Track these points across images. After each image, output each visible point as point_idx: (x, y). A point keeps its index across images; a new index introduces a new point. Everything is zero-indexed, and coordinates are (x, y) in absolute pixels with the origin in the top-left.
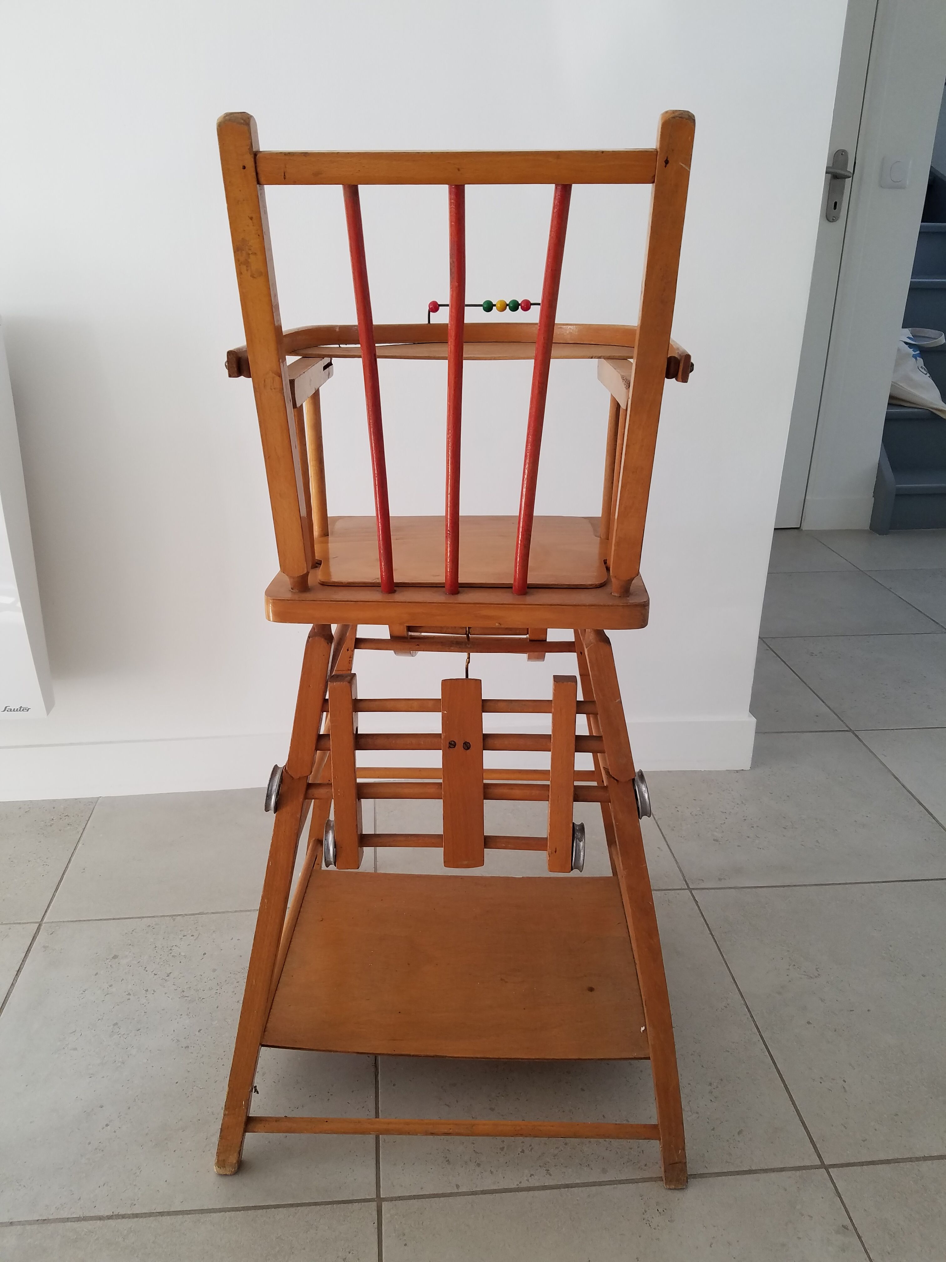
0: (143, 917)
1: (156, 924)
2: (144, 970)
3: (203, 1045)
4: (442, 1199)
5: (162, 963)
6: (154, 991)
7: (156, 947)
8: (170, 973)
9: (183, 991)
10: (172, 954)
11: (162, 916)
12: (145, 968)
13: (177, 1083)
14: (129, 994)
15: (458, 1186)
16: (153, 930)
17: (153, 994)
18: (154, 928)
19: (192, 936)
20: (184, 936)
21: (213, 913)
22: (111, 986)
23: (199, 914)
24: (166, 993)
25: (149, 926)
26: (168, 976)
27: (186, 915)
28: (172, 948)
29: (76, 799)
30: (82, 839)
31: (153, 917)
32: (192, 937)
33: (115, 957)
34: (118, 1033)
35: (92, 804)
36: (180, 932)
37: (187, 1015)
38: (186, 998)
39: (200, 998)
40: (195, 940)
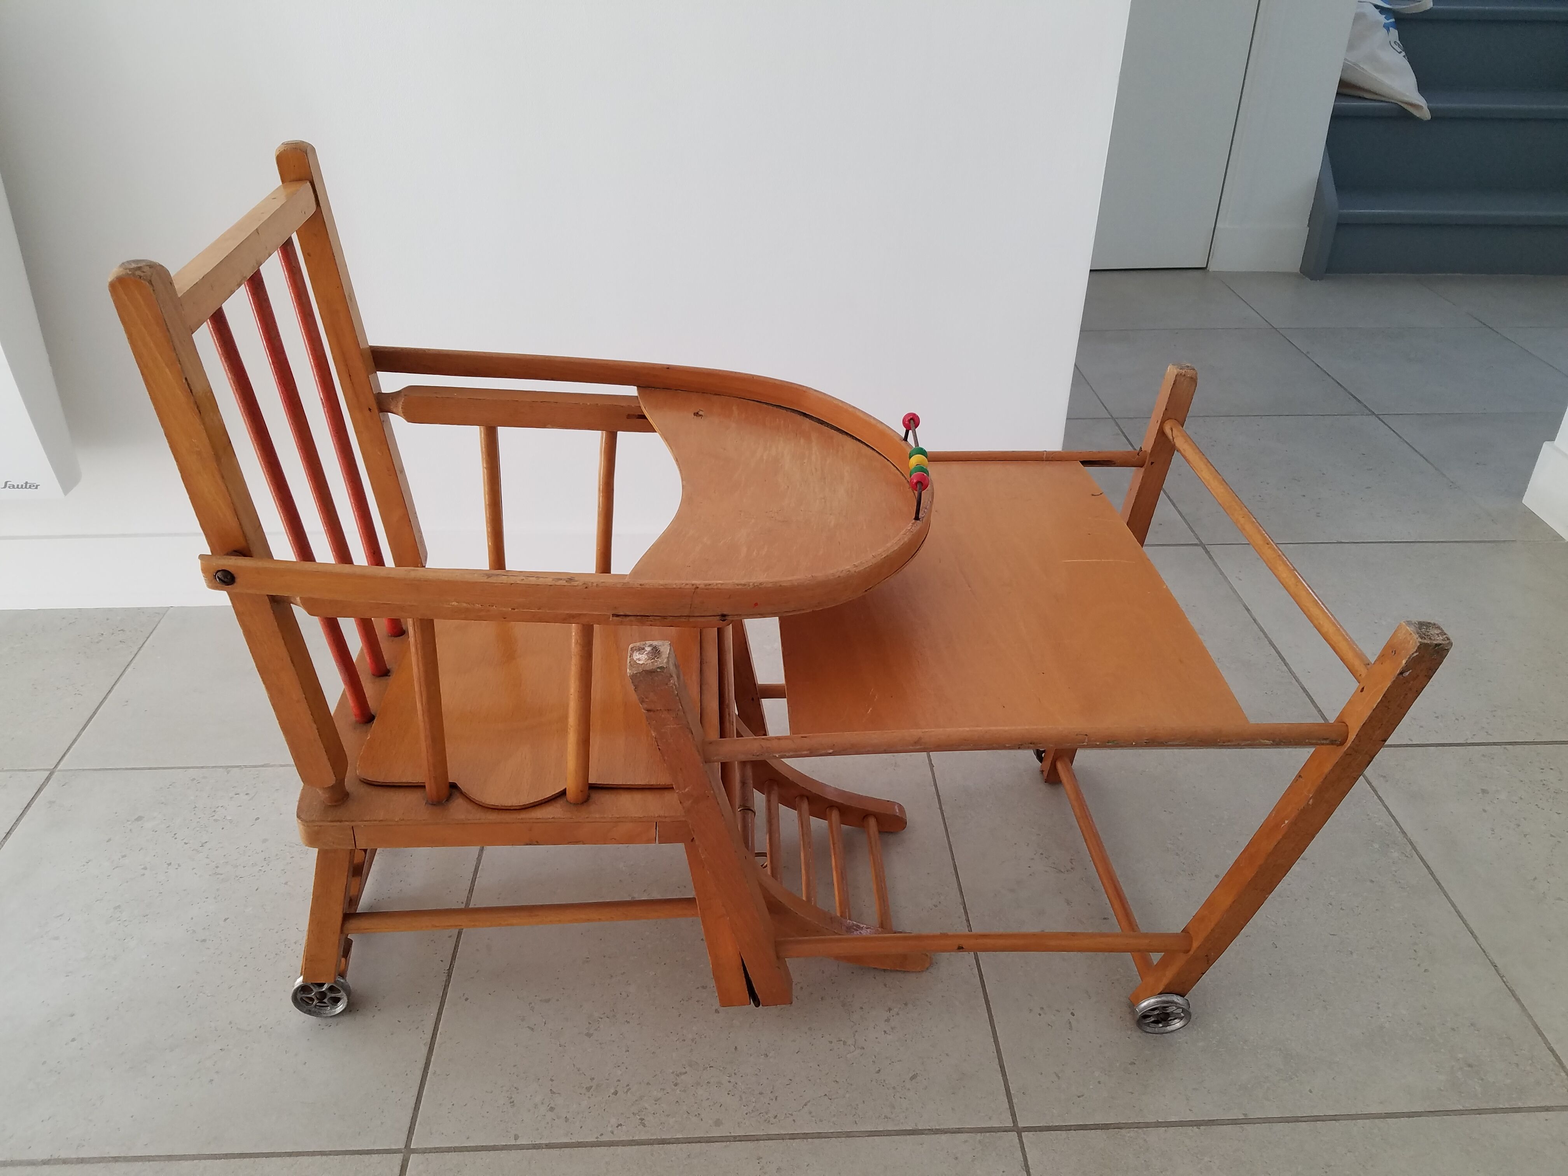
0: (188, 768)
1: (204, 777)
2: (173, 837)
3: (226, 939)
4: (492, 1153)
5: (198, 829)
6: (179, 865)
7: (196, 807)
8: (206, 842)
9: (217, 867)
10: (214, 818)
11: (213, 767)
12: (175, 834)
13: (179, 987)
14: (145, 868)
15: (516, 1137)
16: (197, 784)
17: (177, 869)
19: (247, 794)
20: (236, 794)
21: (282, 766)
22: (124, 856)
23: (263, 766)
24: (193, 869)
25: (194, 779)
26: (202, 846)
27: (246, 766)
28: (217, 810)
29: (139, 609)
30: (134, 661)
31: (202, 767)
32: (246, 796)
33: (139, 819)
34: (118, 918)
35: (160, 614)
36: (233, 789)
37: (215, 898)
38: (218, 876)
39: (237, 877)
40: (250, 800)
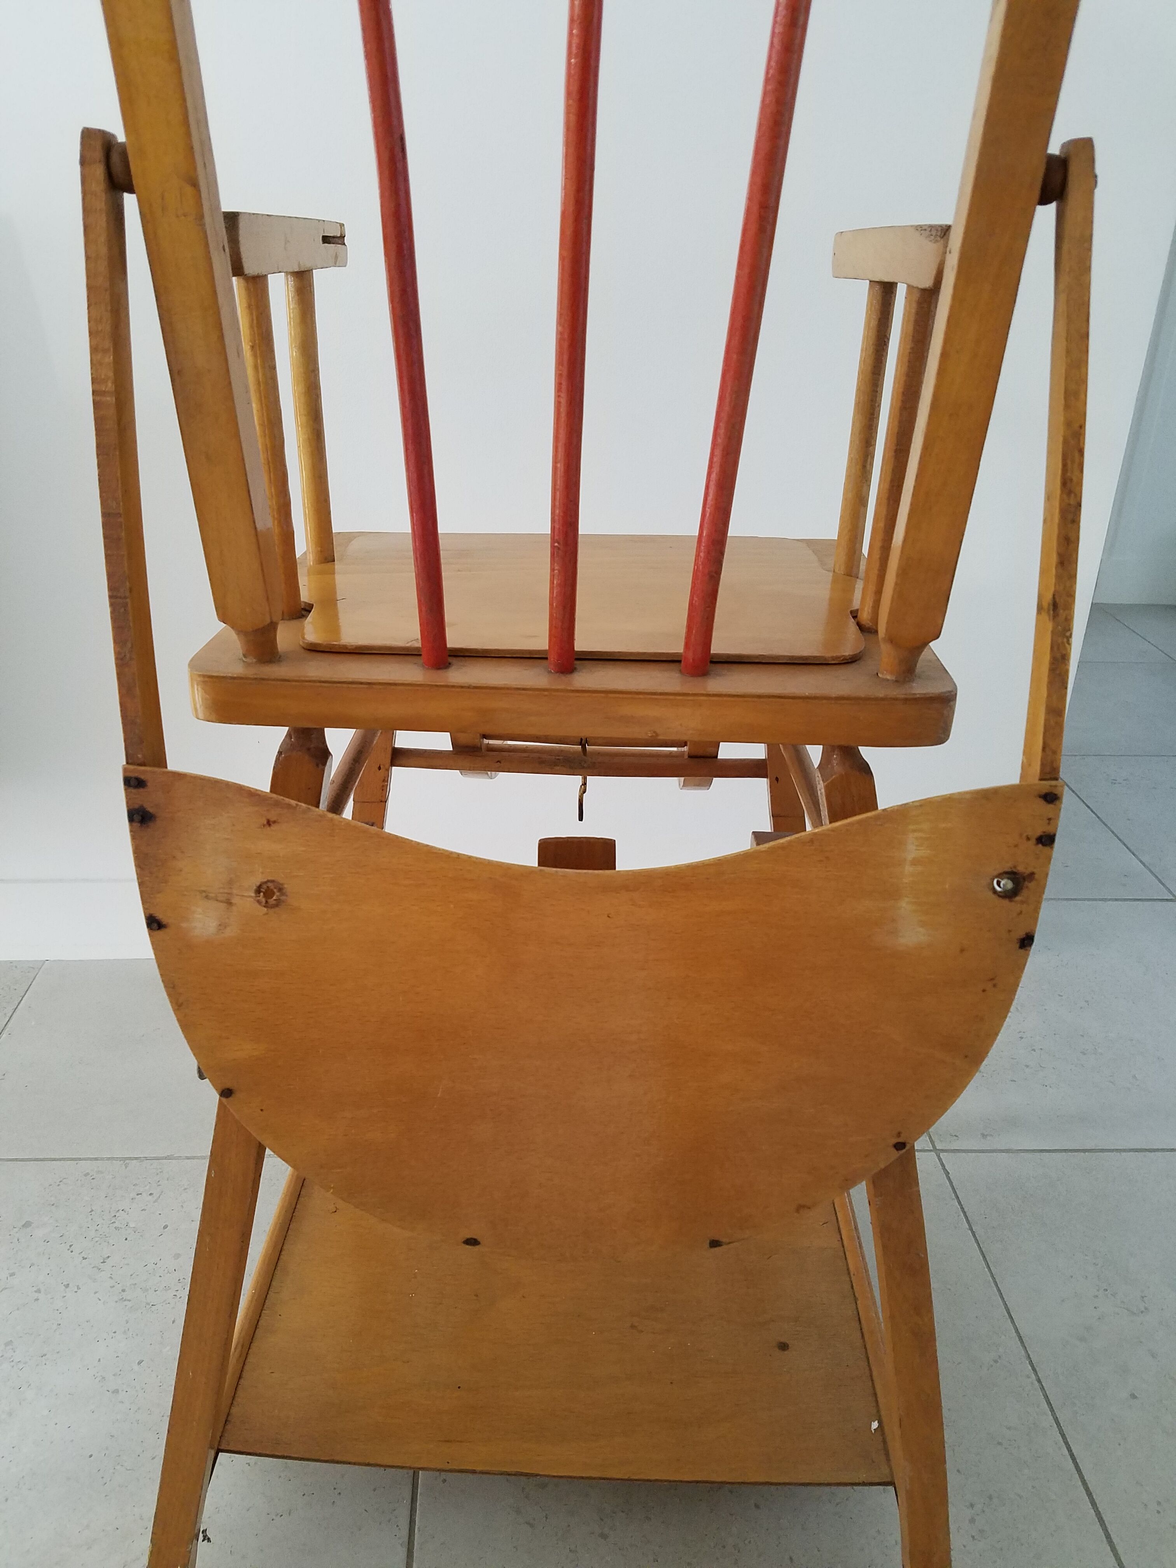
0: (80, 1159)
1: (99, 1172)
2: (68, 1250)
3: (142, 1389)
5: (97, 1239)
6: (78, 1288)
7: (92, 1211)
8: (108, 1257)
9: (123, 1291)
10: (115, 1225)
11: (108, 1159)
12: (71, 1246)
13: (91, 1456)
14: (39, 1291)
16: (92, 1181)
17: (76, 1292)
18: (93, 1179)
19: (151, 1194)
20: (138, 1195)
21: (188, 1158)
22: (12, 1275)
23: (166, 1158)
24: (95, 1293)
25: (87, 1175)
26: (104, 1262)
27: (146, 1158)
28: (117, 1214)
29: (10, 962)
30: (9, 1025)
31: (96, 1159)
32: (150, 1197)
33: (27, 1225)
34: (10, 1358)
35: (33, 969)
36: (134, 1187)
37: (125, 1332)
38: (126, 1303)
39: (148, 1304)
40: (155, 1202)
